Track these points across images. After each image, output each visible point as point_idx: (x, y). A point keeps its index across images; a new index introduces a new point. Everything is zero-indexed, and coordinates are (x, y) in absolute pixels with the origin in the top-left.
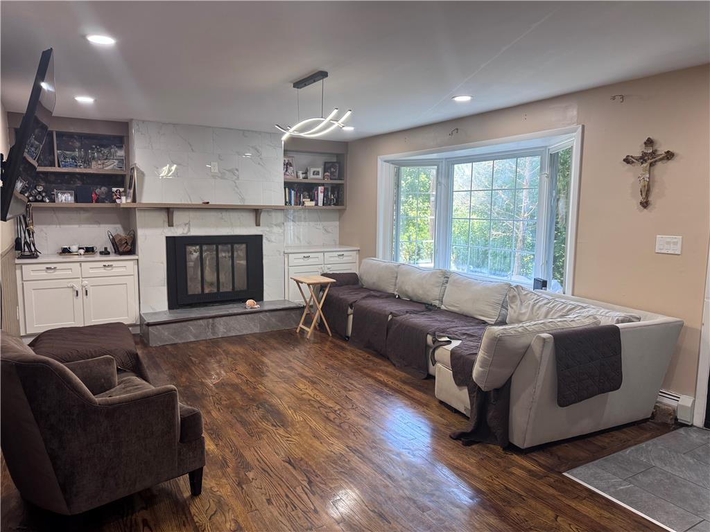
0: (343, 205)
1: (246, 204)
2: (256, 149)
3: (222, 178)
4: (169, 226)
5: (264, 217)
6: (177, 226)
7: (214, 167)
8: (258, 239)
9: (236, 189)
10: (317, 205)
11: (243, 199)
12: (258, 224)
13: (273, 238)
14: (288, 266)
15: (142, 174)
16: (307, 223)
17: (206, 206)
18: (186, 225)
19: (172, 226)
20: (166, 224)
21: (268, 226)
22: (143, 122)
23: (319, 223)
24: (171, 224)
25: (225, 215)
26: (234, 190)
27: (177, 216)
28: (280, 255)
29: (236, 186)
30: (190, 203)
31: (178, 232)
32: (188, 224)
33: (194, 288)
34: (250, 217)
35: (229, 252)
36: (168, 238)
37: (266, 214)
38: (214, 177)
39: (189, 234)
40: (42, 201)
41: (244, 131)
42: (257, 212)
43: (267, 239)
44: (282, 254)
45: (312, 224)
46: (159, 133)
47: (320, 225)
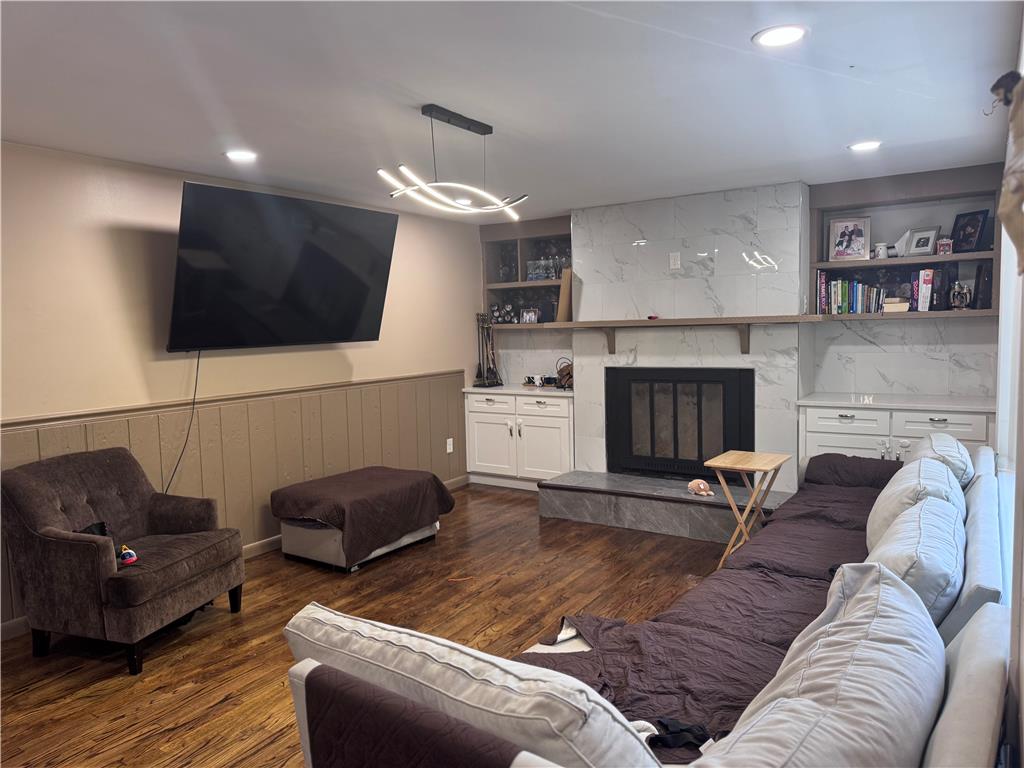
0: (990, 307)
1: (724, 316)
2: (746, 219)
3: (687, 275)
4: (610, 353)
5: (756, 337)
6: (621, 353)
7: (676, 261)
8: (746, 378)
9: (709, 292)
10: (913, 308)
11: (720, 308)
12: (745, 350)
13: (772, 375)
14: (807, 431)
15: (581, 282)
16: (906, 348)
17: (652, 323)
18: (631, 351)
19: (614, 353)
20: (607, 350)
21: (765, 354)
22: (583, 210)
23: (939, 347)
24: (612, 351)
25: (690, 335)
26: (706, 293)
27: (621, 339)
28: (788, 408)
29: (710, 288)
30: (637, 319)
31: (621, 361)
32: (633, 351)
33: (642, 447)
34: (731, 339)
35: (693, 396)
36: (608, 370)
37: (762, 332)
38: (674, 275)
39: (634, 366)
40: (511, 322)
41: (725, 191)
42: (743, 330)
43: (763, 377)
44: (793, 407)
45: (920, 349)
46: (601, 221)
47: (943, 353)
